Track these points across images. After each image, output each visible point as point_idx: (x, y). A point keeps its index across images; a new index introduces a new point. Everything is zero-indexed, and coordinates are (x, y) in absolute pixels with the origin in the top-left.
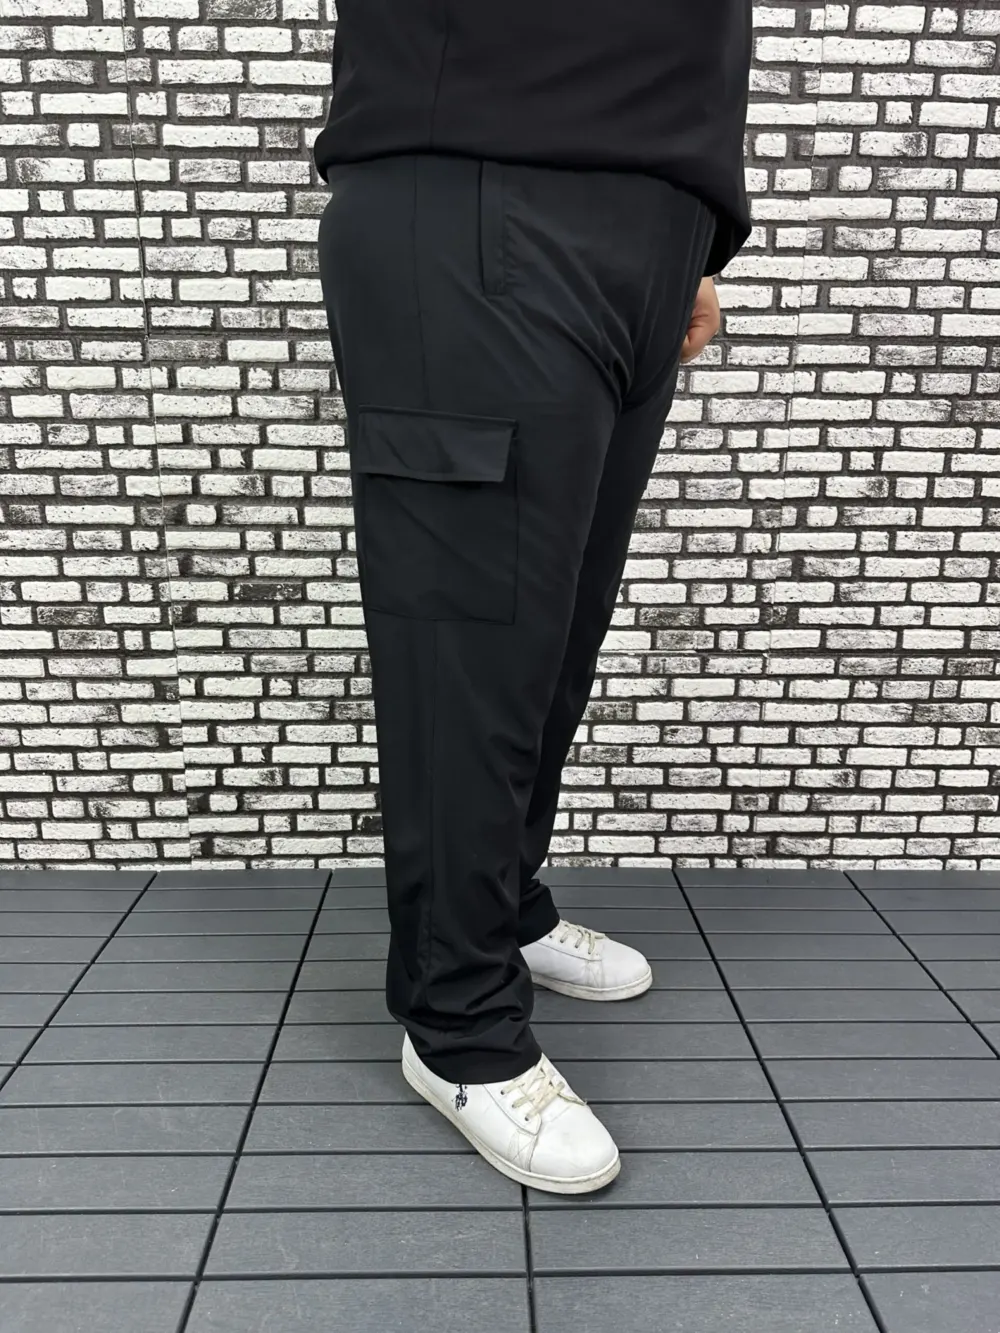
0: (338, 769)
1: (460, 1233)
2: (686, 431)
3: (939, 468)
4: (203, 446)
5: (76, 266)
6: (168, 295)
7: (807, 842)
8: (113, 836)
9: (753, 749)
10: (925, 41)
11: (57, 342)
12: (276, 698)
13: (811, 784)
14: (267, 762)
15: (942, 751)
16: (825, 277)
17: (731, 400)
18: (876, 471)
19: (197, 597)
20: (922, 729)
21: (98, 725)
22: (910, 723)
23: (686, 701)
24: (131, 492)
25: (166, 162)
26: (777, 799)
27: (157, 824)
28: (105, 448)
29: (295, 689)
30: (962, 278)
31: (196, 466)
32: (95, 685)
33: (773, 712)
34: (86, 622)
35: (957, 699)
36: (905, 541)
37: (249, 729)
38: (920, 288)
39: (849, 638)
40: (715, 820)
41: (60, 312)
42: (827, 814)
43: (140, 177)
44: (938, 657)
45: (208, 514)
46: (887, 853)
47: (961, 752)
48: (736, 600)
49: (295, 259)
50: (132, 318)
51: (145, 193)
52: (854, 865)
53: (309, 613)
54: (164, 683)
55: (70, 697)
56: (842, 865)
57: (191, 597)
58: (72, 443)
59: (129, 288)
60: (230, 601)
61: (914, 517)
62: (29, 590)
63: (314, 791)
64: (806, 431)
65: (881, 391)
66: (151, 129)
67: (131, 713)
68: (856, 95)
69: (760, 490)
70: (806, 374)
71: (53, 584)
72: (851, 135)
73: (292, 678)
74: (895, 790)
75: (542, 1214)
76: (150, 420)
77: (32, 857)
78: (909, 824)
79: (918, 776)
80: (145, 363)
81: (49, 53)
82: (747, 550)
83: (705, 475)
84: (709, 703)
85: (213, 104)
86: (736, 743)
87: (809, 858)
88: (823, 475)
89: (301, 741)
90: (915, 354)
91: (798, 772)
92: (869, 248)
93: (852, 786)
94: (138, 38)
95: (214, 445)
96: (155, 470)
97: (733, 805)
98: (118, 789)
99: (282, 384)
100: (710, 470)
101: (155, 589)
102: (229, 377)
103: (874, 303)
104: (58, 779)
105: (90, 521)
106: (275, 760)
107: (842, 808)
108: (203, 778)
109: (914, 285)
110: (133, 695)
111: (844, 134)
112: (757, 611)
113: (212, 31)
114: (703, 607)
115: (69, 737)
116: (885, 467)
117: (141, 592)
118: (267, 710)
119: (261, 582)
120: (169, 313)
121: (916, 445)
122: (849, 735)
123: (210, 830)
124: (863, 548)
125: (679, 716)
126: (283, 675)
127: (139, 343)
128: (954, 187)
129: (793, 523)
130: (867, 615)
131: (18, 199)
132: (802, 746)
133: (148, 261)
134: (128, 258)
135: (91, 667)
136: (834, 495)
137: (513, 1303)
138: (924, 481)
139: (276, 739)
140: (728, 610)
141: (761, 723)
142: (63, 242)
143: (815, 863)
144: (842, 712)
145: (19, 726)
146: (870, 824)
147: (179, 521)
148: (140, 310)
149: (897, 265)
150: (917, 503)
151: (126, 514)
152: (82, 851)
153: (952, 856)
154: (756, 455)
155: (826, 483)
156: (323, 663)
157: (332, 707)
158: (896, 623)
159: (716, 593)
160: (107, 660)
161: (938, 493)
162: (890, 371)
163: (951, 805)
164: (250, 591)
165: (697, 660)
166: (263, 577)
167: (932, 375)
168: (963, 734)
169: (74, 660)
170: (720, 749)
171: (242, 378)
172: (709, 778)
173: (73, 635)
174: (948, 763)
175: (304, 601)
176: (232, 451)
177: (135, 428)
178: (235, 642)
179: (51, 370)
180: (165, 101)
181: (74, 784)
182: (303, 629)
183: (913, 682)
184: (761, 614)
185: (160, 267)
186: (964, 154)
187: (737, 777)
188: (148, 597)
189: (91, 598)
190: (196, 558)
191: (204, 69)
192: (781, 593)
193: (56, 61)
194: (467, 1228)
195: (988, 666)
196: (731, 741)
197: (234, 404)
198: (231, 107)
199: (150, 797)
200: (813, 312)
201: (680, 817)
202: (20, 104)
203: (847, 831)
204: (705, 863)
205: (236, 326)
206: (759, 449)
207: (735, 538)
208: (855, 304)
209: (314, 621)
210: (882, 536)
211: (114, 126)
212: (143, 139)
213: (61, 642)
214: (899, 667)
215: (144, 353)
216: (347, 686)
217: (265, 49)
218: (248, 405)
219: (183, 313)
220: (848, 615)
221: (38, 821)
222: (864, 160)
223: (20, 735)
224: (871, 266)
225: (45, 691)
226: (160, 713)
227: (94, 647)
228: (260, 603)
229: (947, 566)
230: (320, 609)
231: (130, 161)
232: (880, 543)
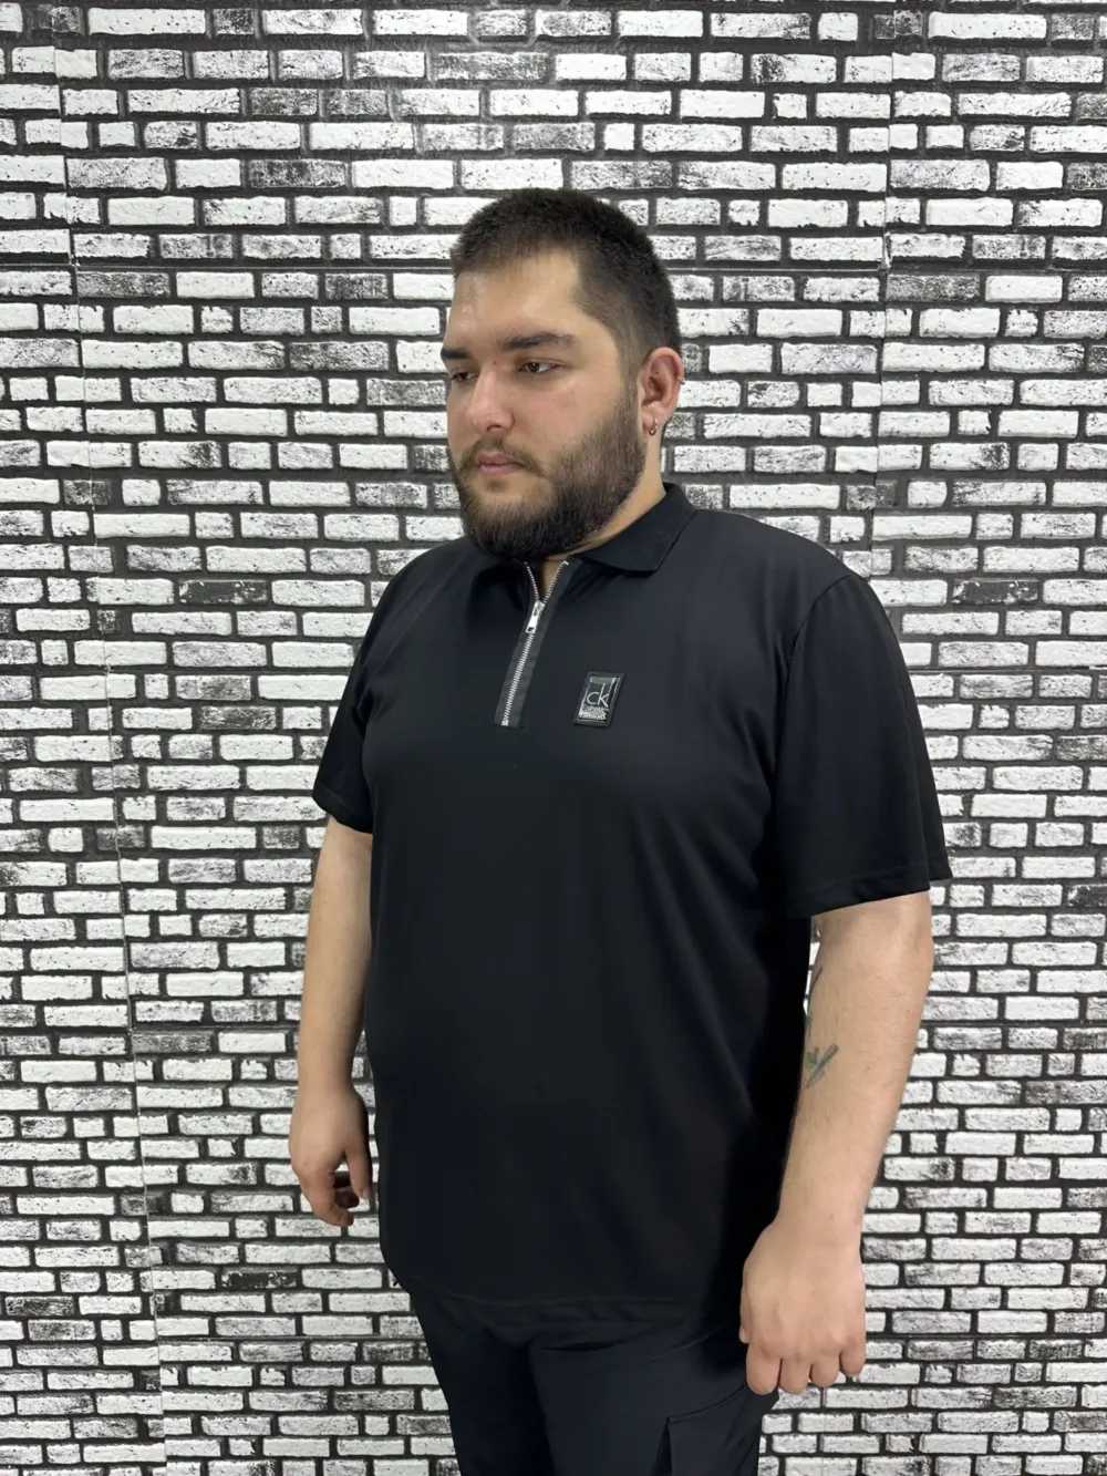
0: (337, 1462)
3: (1010, 1149)
4: (191, 1137)
5: (55, 967)
6: (155, 991)
10: (974, 738)
11: (32, 1038)
12: (268, 1388)
14: (258, 1455)
15: (1028, 1438)
18: (940, 1153)
19: (181, 1287)
20: (1003, 1414)
21: (71, 1417)
22: (989, 1408)
24: (111, 1183)
25: (154, 862)
28: (83, 1142)
29: (288, 1379)
30: (1026, 963)
31: (183, 1156)
32: (68, 1376)
33: (835, 1398)
34: (59, 1312)
35: (1044, 1382)
36: (975, 1223)
37: (237, 1421)
38: (980, 973)
39: (917, 1322)
41: (37, 1011)
43: (126, 878)
44: (1020, 1340)
45: (195, 1204)
47: (1049, 1438)
49: (294, 953)
50: (116, 1016)
51: (131, 893)
53: (305, 1301)
54: (145, 1373)
55: (41, 1387)
57: (174, 1286)
58: (46, 1136)
59: (112, 987)
60: (219, 1289)
61: (985, 1199)
65: (942, 1074)
66: (139, 833)
67: (108, 1405)
71: (23, 1275)
73: (284, 1368)
76: (133, 1112)
79: (1002, 1464)
80: (128, 1057)
81: (32, 762)
85: (206, 809)
86: (795, 1430)
89: (295, 1433)
90: (978, 1037)
91: (864, 1459)
94: (126, 747)
95: (202, 1136)
96: (138, 1161)
99: (277, 1075)
101: (136, 1279)
102: (220, 1069)
105: (65, 1212)
106: (266, 1453)
109: (973, 970)
110: (110, 1386)
113: (206, 740)
115: (39, 1429)
116: (949, 1150)
117: (121, 1282)
118: (257, 1401)
119: (251, 1270)
120: (155, 1009)
121: (983, 1128)
122: (921, 1421)
124: (929, 1230)
126: (275, 1364)
127: (122, 1040)
128: (1013, 874)
130: (936, 1298)
132: (869, 1434)
133: (134, 958)
134: (111, 958)
135: (64, 1357)
136: (894, 1177)
138: (995, 1162)
139: (267, 1431)
141: (822, 1410)
142: (41, 944)
144: (913, 1397)
147: (163, 1210)
148: (124, 1007)
149: (954, 951)
150: (988, 1185)
151: (105, 1205)
156: (319, 1351)
157: (331, 1398)
158: (969, 1306)
160: (82, 1351)
161: (1010, 1174)
162: (950, 1054)
164: (242, 1280)
166: (254, 1265)
167: (999, 1058)
168: (1051, 1420)
169: (45, 1351)
170: (775, 1439)
171: (234, 1071)
173: (45, 1327)
174: (1035, 1451)
175: (301, 1288)
176: (221, 1142)
177: (117, 1120)
178: (222, 1331)
179: (25, 1065)
180: (154, 806)
182: (298, 1317)
183: (992, 1366)
185: (146, 964)
186: (1022, 844)
187: (794, 1466)
189: (65, 1288)
190: (181, 1247)
191: (197, 776)
193: (37, 770)
195: (1075, 1349)
196: (789, 1430)
197: (225, 1095)
198: (227, 810)
205: (228, 1020)
209: (309, 1309)
210: (950, 1218)
211: (99, 831)
212: (130, 842)
213: (31, 1334)
214: (975, 1351)
215: (128, 1048)
216: (347, 1375)
217: (263, 757)
218: (238, 1096)
219: (170, 1009)
220: (915, 1298)
225: (13, 1382)
226: (139, 1405)
227: (68, 1338)
228: (249, 1290)
229: (1024, 1248)
230: (318, 1296)
231: (115, 863)
232: (948, 1226)
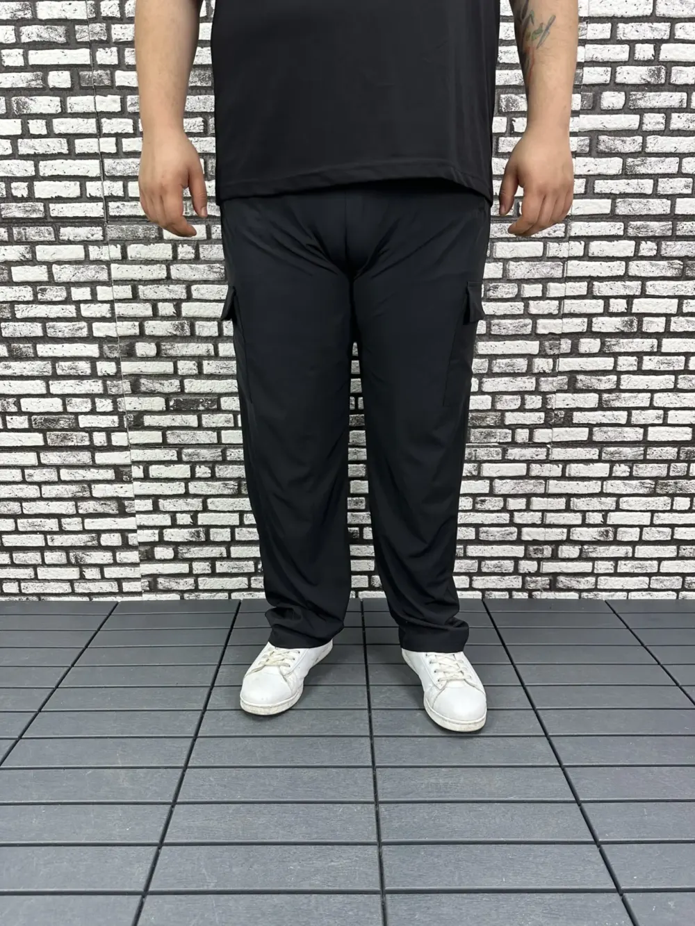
0: (244, 529)
1: (332, 861)
2: (491, 285)
3: (674, 310)
4: (146, 301)
5: (55, 173)
6: (121, 193)
7: (579, 579)
8: (87, 577)
9: (540, 514)
11: (43, 228)
12: (200, 479)
13: (582, 539)
14: (194, 524)
15: (676, 514)
16: (591, 173)
17: (523, 263)
18: (628, 312)
19: (144, 408)
20: (662, 498)
21: (75, 499)
22: (653, 494)
23: (491, 479)
24: (96, 334)
25: (118, 98)
26: (557, 550)
27: (118, 568)
28: (78, 303)
29: (213, 472)
30: (691, 172)
31: (142, 315)
32: (73, 471)
33: (554, 487)
34: (66, 426)
35: (687, 477)
36: (649, 364)
37: (181, 501)
38: (660, 180)
40: (513, 564)
41: (44, 206)
42: (593, 560)
43: (99, 109)
44: (674, 447)
45: (150, 349)
46: (636, 588)
47: (690, 514)
48: (527, 407)
49: (210, 166)
50: (96, 210)
51: (103, 120)
52: (612, 596)
53: (222, 419)
54: (121, 469)
55: (56, 479)
56: (604, 596)
57: (139, 408)
58: (54, 300)
59: (93, 189)
60: (167, 411)
61: (656, 346)
62: (26, 404)
63: (228, 545)
64: (577, 284)
65: (632, 255)
66: (107, 74)
67: (98, 490)
68: (613, 40)
69: (545, 328)
70: (577, 243)
71: (42, 400)
72: (609, 69)
73: (211, 465)
74: (642, 542)
75: (392, 848)
76: (109, 283)
77: (31, 591)
78: (652, 567)
79: (659, 532)
80: (104, 242)
81: (34, 21)
82: (536, 371)
83: (505, 317)
84: (508, 481)
86: (528, 509)
87: (580, 591)
88: (590, 316)
89: (218, 509)
90: (657, 227)
91: (572, 530)
92: (623, 151)
93: (611, 539)
94: (97, 9)
95: (154, 300)
96: (113, 319)
97: (525, 553)
98: (90, 544)
99: (201, 256)
100: (508, 313)
101: (115, 403)
102: (164, 251)
103: (627, 191)
104: (48, 537)
105: (68, 355)
106: (199, 523)
107: (604, 555)
108: (149, 536)
109: (655, 177)
110: (100, 478)
111: (604, 68)
112: (542, 415)
114: (503, 412)
115: (55, 508)
116: (634, 310)
117: (105, 405)
118: (194, 488)
119: (189, 397)
120: (121, 207)
121: (657, 294)
122: (609, 503)
123: (155, 572)
124: (619, 369)
125: (487, 491)
126: (204, 463)
127: (100, 228)
128: (685, 106)
129: (569, 351)
130: (622, 417)
131: (14, 127)
132: (575, 511)
133: (106, 168)
134: (92, 168)
135: (71, 458)
136: (598, 330)
137: (371, 912)
138: (663, 319)
139: (200, 508)
140: (522, 414)
141: (546, 495)
142: (46, 157)
143: (584, 595)
144: (604, 486)
145: (20, 500)
146: (624, 567)
147: (130, 354)
148: (101, 204)
149: (643, 163)
150: (658, 336)
151: (93, 350)
152: (66, 588)
153: (683, 589)
154: (541, 302)
155: (592, 322)
156: (231, 454)
157: (239, 485)
158: (643, 422)
159: (514, 402)
160: (81, 453)
161: (673, 328)
162: (638, 240)
163: (682, 553)
164: (181, 404)
165: (499, 450)
166: (189, 394)
167: (669, 243)
168: (691, 502)
169: (58, 454)
170: (516, 514)
171: (173, 252)
172: (508, 535)
173: (57, 436)
174: (680, 523)
175: (219, 410)
176: (167, 304)
177: (99, 288)
178: (171, 440)
179: (38, 248)
180: (116, 54)
181: (59, 540)
182: (218, 430)
183: (656, 465)
184: (546, 417)
185: (114, 173)
186: (692, 81)
187: (528, 534)
188: (110, 408)
189: (69, 409)
190: (143, 381)
192: (560, 401)
193: (39, 26)
194: (337, 858)
196: (524, 508)
197: (168, 270)
199: (113, 549)
200: (582, 198)
201: (488, 562)
202: (15, 58)
203: (607, 571)
204: (505, 595)
206: (543, 297)
207: (526, 362)
208: (613, 192)
209: (226, 425)
210: (633, 360)
211: (81, 73)
212: (101, 81)
213: (49, 441)
214: (645, 454)
215: (104, 235)
218: (178, 271)
219: (131, 206)
220: (608, 416)
221: (35, 567)
222: (618, 87)
223: (21, 506)
224: (624, 164)
225: (38, 475)
226: (119, 490)
227: (72, 444)
228: (188, 412)
229: (679, 381)
230: (231, 416)
231: (92, 97)
232: (631, 365)
